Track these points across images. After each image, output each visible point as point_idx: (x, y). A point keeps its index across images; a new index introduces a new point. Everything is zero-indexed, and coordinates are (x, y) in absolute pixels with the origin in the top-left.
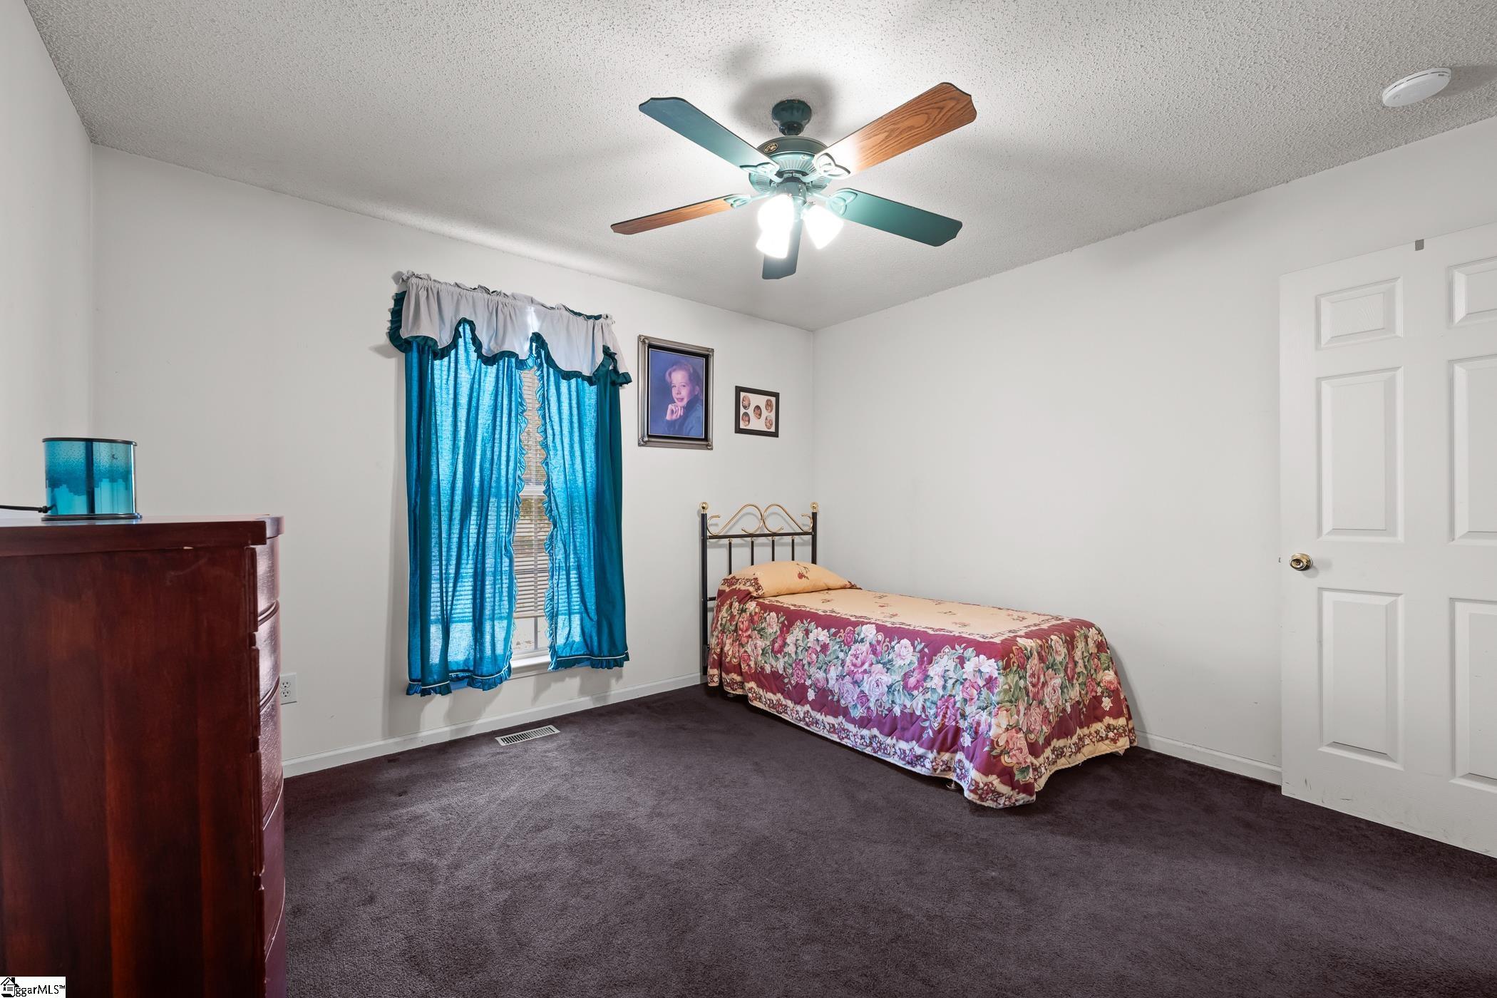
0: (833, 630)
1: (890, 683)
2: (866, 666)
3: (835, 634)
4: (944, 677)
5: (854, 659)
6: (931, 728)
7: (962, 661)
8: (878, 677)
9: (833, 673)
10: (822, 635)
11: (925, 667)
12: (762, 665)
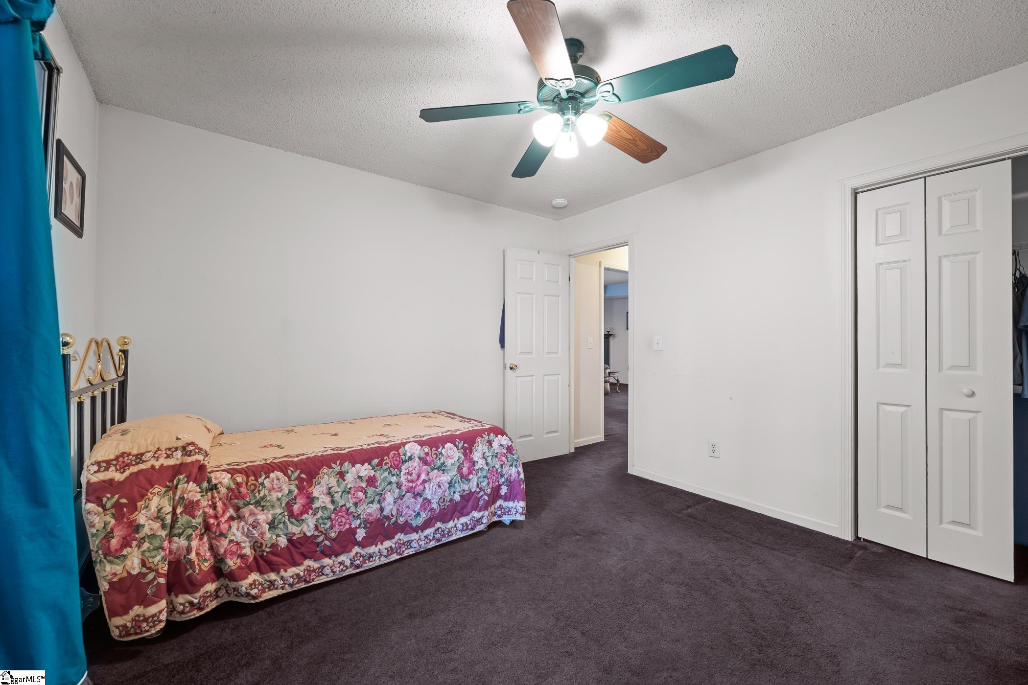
0: (376, 461)
1: (450, 479)
2: (423, 477)
3: (380, 464)
4: (484, 458)
5: (409, 477)
6: (486, 494)
7: (490, 443)
8: (438, 480)
9: (389, 498)
10: (365, 470)
11: (469, 457)
12: (274, 541)
